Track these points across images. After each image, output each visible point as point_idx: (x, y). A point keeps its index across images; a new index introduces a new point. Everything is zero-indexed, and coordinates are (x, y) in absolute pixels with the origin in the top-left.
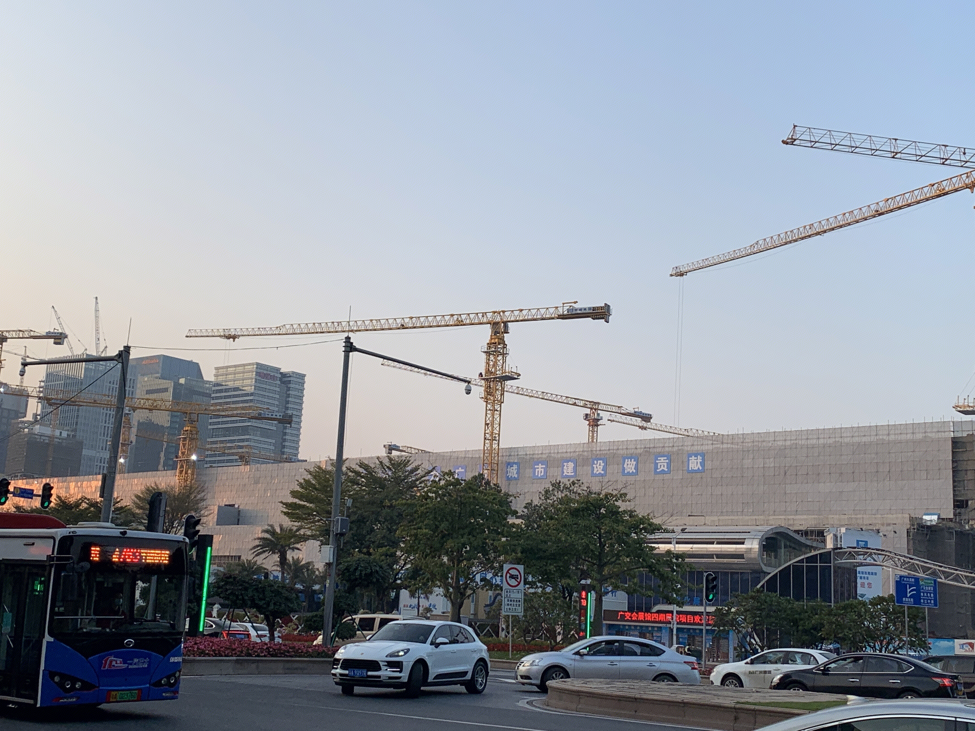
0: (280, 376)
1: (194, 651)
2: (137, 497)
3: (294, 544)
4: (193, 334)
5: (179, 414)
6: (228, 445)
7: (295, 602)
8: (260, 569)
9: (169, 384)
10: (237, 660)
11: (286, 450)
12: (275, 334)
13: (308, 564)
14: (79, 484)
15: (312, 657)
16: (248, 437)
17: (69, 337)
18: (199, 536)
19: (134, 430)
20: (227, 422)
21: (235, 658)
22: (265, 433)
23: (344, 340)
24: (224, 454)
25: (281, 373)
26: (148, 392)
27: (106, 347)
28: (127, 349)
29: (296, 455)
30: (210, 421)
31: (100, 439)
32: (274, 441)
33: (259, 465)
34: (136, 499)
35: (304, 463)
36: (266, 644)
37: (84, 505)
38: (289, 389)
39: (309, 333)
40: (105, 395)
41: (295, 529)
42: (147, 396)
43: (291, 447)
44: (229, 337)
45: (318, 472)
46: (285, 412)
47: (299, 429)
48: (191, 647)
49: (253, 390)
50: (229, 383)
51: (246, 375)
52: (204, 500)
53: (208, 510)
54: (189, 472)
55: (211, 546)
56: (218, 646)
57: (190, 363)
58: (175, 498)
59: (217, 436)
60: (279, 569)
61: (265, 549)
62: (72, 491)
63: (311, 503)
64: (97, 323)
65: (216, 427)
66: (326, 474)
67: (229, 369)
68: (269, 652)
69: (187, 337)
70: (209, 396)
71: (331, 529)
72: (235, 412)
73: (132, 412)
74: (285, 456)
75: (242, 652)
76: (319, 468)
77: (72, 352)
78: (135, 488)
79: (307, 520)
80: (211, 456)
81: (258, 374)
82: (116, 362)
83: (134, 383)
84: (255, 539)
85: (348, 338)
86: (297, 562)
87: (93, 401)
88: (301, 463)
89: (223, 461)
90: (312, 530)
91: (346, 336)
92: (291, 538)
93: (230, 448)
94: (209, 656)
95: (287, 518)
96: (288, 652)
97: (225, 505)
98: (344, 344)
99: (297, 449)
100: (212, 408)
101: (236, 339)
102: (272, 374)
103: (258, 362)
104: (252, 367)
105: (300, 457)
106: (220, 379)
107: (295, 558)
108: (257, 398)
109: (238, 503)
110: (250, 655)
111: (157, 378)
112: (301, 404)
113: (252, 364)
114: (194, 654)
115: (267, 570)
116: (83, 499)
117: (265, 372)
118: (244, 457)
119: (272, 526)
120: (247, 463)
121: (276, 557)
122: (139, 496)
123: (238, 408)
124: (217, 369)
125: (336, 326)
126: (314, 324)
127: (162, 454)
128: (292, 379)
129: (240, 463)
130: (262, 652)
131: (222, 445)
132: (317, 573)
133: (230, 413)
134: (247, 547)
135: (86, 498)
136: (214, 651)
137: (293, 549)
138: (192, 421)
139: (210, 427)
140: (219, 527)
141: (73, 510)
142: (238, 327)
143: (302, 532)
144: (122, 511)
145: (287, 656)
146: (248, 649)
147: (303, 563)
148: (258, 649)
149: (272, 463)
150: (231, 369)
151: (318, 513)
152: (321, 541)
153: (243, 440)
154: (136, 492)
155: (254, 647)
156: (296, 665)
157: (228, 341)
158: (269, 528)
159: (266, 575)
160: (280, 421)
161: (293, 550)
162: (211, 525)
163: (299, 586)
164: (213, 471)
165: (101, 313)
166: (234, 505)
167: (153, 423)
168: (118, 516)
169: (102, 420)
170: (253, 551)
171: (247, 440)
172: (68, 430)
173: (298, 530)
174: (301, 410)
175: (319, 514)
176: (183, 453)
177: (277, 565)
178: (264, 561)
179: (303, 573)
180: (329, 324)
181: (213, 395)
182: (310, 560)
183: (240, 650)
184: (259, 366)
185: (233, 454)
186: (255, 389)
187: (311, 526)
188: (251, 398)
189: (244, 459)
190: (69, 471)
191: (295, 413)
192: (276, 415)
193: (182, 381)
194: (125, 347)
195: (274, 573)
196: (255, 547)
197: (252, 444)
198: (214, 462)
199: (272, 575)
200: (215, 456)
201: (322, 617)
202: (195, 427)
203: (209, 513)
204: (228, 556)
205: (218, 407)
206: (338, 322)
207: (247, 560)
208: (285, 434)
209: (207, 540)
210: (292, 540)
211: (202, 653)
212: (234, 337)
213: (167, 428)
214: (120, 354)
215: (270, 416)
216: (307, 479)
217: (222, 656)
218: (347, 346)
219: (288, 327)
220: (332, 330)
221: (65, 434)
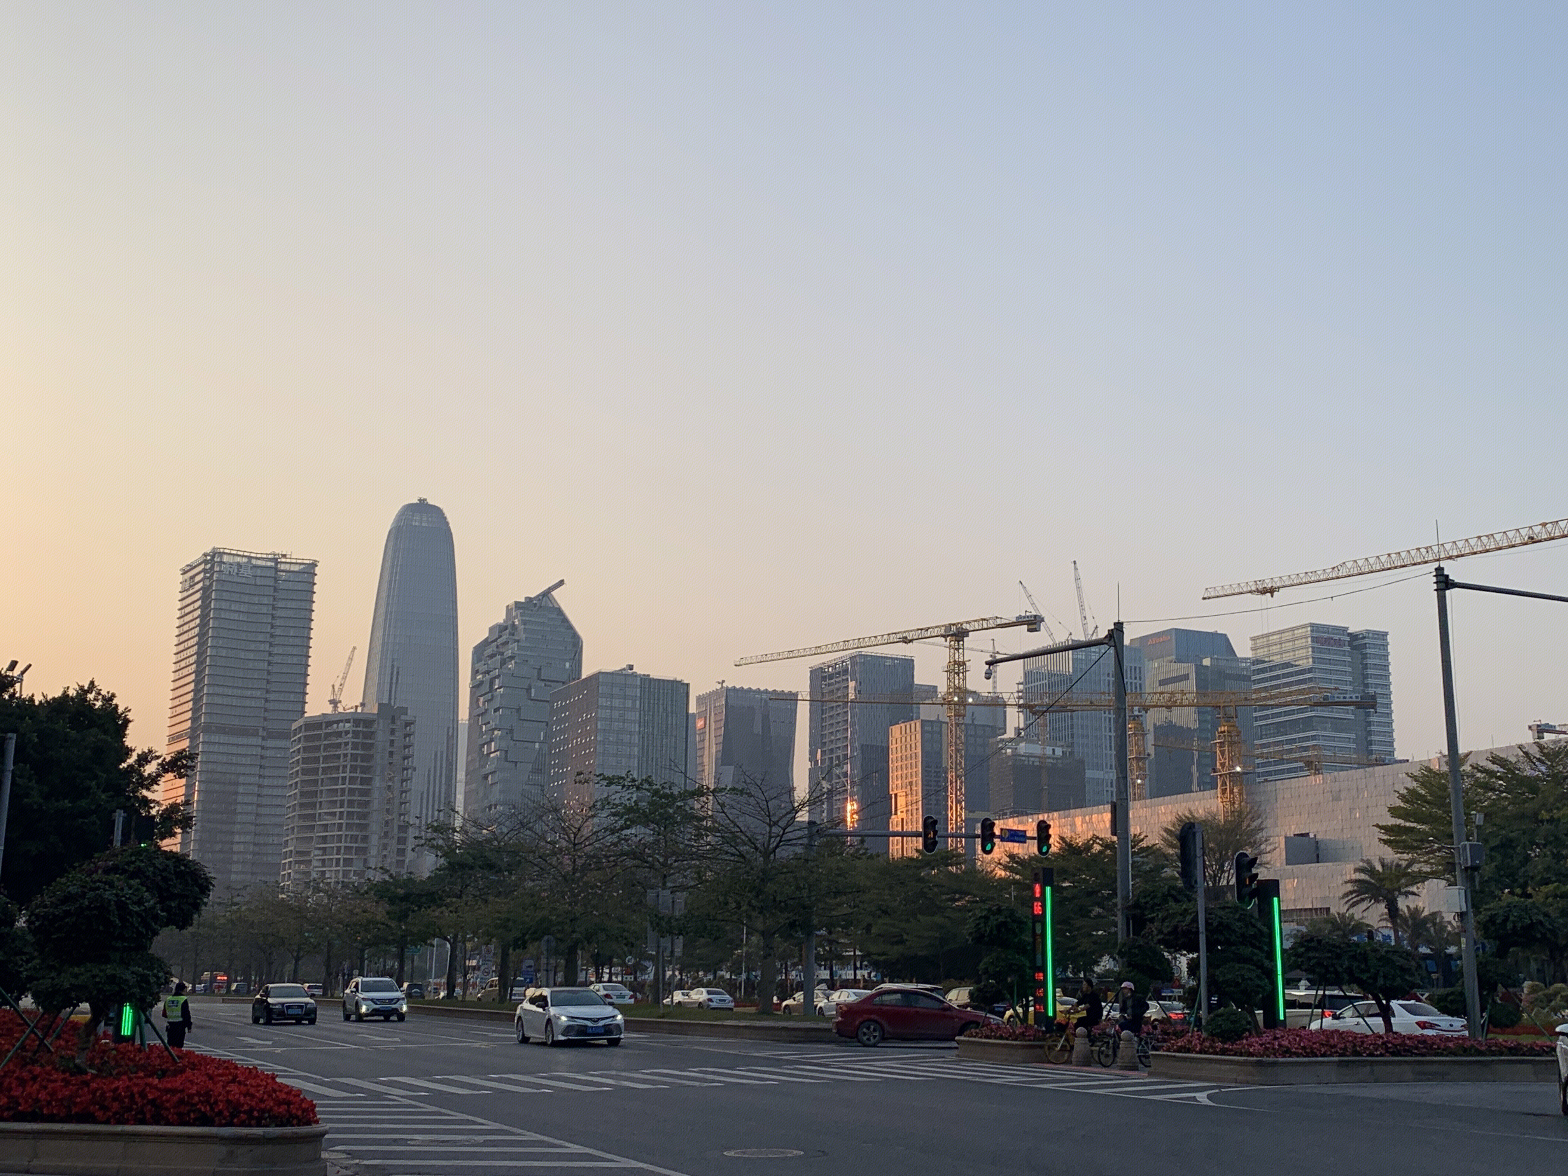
0: (1348, 639)
1: (1274, 1049)
2: (1166, 830)
3: (1407, 886)
4: (1213, 594)
5: (1209, 709)
6: (1286, 747)
7: (1416, 974)
8: (1359, 927)
9: (1189, 668)
10: (1340, 1061)
11: (1374, 747)
12: (1332, 579)
13: (1434, 915)
14: (1087, 818)
15: (1456, 1055)
16: (1314, 733)
17: (1045, 620)
18: (1259, 881)
19: (1150, 738)
20: (1279, 715)
21: (1336, 1059)
22: (1338, 725)
23: (1434, 574)
24: (1282, 761)
25: (1350, 634)
26: (1162, 683)
27: (1097, 627)
28: (1119, 626)
29: (1391, 753)
30: (1255, 715)
31: (1106, 754)
32: (1353, 736)
33: (1336, 773)
34: (1165, 834)
35: (1403, 764)
36: (1381, 1037)
37: (1097, 848)
38: (1365, 656)
39: (1383, 570)
40: (1104, 693)
41: (1404, 864)
42: (1162, 689)
43: (1381, 743)
44: (1264, 591)
45: (1427, 776)
46: (1363, 691)
47: (1389, 715)
48: (1269, 1043)
49: (1311, 663)
50: (1274, 658)
51: (1298, 643)
52: (1262, 829)
53: (1270, 844)
54: (1236, 790)
55: (1279, 897)
56: (1309, 1041)
57: (1214, 635)
58: (1220, 830)
59: (1267, 736)
60: (1389, 925)
61: (1363, 896)
62: (1079, 829)
63: (1423, 823)
64: (1080, 597)
65: (1264, 722)
66: (1440, 778)
67: (1271, 638)
68: (1387, 1048)
69: (1204, 598)
70: (1247, 678)
71: (1457, 861)
72: (1289, 699)
73: (1143, 713)
74: (1374, 756)
75: (1345, 1049)
76: (1428, 769)
77: (1053, 639)
78: (1163, 818)
79: (1421, 849)
80: (1263, 765)
81: (1314, 640)
82: (1107, 647)
83: (1140, 672)
84: (1346, 883)
85: (1440, 570)
86: (1415, 913)
87: (1088, 703)
88: (1399, 764)
89: (1282, 772)
90: (1431, 864)
91: (1437, 566)
92: (1398, 878)
93: (1290, 751)
94: (1298, 1057)
95: (1390, 849)
96: (1417, 1048)
97: (1295, 835)
98: (1435, 579)
99: (1391, 744)
100: (1254, 696)
101: (1275, 593)
102: (1336, 637)
103: (1313, 622)
104: (1304, 630)
105: (1398, 756)
106: (1261, 653)
107: (1412, 906)
108: (1317, 675)
109: (1314, 830)
110: (1360, 1055)
111: (1171, 662)
112: (1387, 677)
113: (1305, 626)
114: (1275, 1054)
115: (1372, 927)
116: (1095, 838)
117: (1326, 635)
118: (1312, 762)
119: (1368, 862)
120: (1318, 771)
121: (1382, 908)
122: (1171, 831)
123: (1291, 692)
124: (1253, 639)
125: (1424, 554)
126: (1389, 555)
127: (1194, 768)
128: (1366, 641)
129: (1308, 773)
130: (1376, 1050)
131: (1277, 748)
132: (1449, 928)
133: (1282, 700)
134: (1337, 895)
135: (1098, 838)
136: (1304, 1048)
137: (1407, 894)
138: (1228, 718)
139: (1256, 724)
140: (1289, 867)
141: (1084, 855)
142: (1276, 575)
143: (1415, 868)
144: (1149, 851)
145: (1417, 1055)
146: (1355, 1046)
147: (1426, 913)
148: (1370, 1044)
149: (1355, 768)
150: (1275, 637)
151: (1435, 838)
152: (1447, 880)
153: (1307, 739)
154: (1165, 825)
155: (1363, 1042)
156: (1434, 1068)
157: (1264, 597)
158: (1365, 865)
159: (1371, 935)
160: (1359, 705)
161: (1407, 896)
162: (1278, 865)
163: (1424, 950)
164: (1270, 786)
165: (1083, 583)
166: (1308, 834)
167: (1175, 725)
168: (1145, 860)
169: (1105, 727)
170: (1347, 899)
171: (1314, 738)
172: (1062, 746)
173: (1409, 865)
174: (1387, 686)
175: (1437, 839)
176: (1223, 765)
177: (1385, 919)
178: (1365, 914)
179: (1428, 930)
180: (1413, 553)
181: (1253, 678)
182: (1436, 910)
183: (1343, 1046)
184: (1315, 628)
185: (1296, 760)
186: (1314, 662)
187: (1429, 859)
188: (1310, 675)
189: (1312, 766)
190: (1071, 801)
191: (1379, 691)
192: (1351, 698)
193: (1207, 662)
194: (1115, 624)
195: (1382, 931)
196: (1346, 895)
197: (1321, 743)
198: (1269, 773)
199: (1380, 935)
200: (1269, 764)
201: (1462, 994)
202: (1234, 726)
203: (1272, 847)
204: (1311, 909)
205: (1263, 695)
206: (1426, 548)
207: (1339, 914)
208: (1369, 724)
209: (1272, 888)
210: (1403, 881)
211: (1286, 1052)
212: (1272, 591)
213: (1195, 730)
214: (1111, 635)
215: (1342, 700)
216: (1411, 788)
217: (1317, 1056)
218: (1441, 582)
219: (1349, 565)
220: (1419, 561)
221: (1059, 752)
